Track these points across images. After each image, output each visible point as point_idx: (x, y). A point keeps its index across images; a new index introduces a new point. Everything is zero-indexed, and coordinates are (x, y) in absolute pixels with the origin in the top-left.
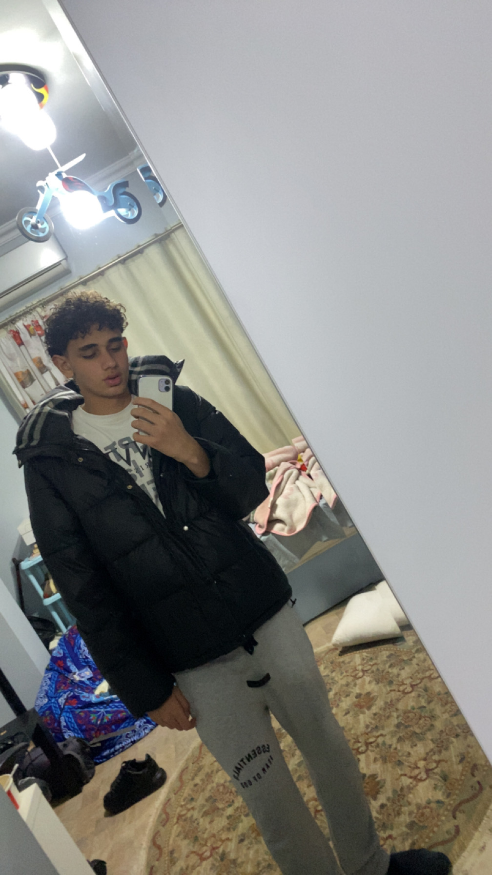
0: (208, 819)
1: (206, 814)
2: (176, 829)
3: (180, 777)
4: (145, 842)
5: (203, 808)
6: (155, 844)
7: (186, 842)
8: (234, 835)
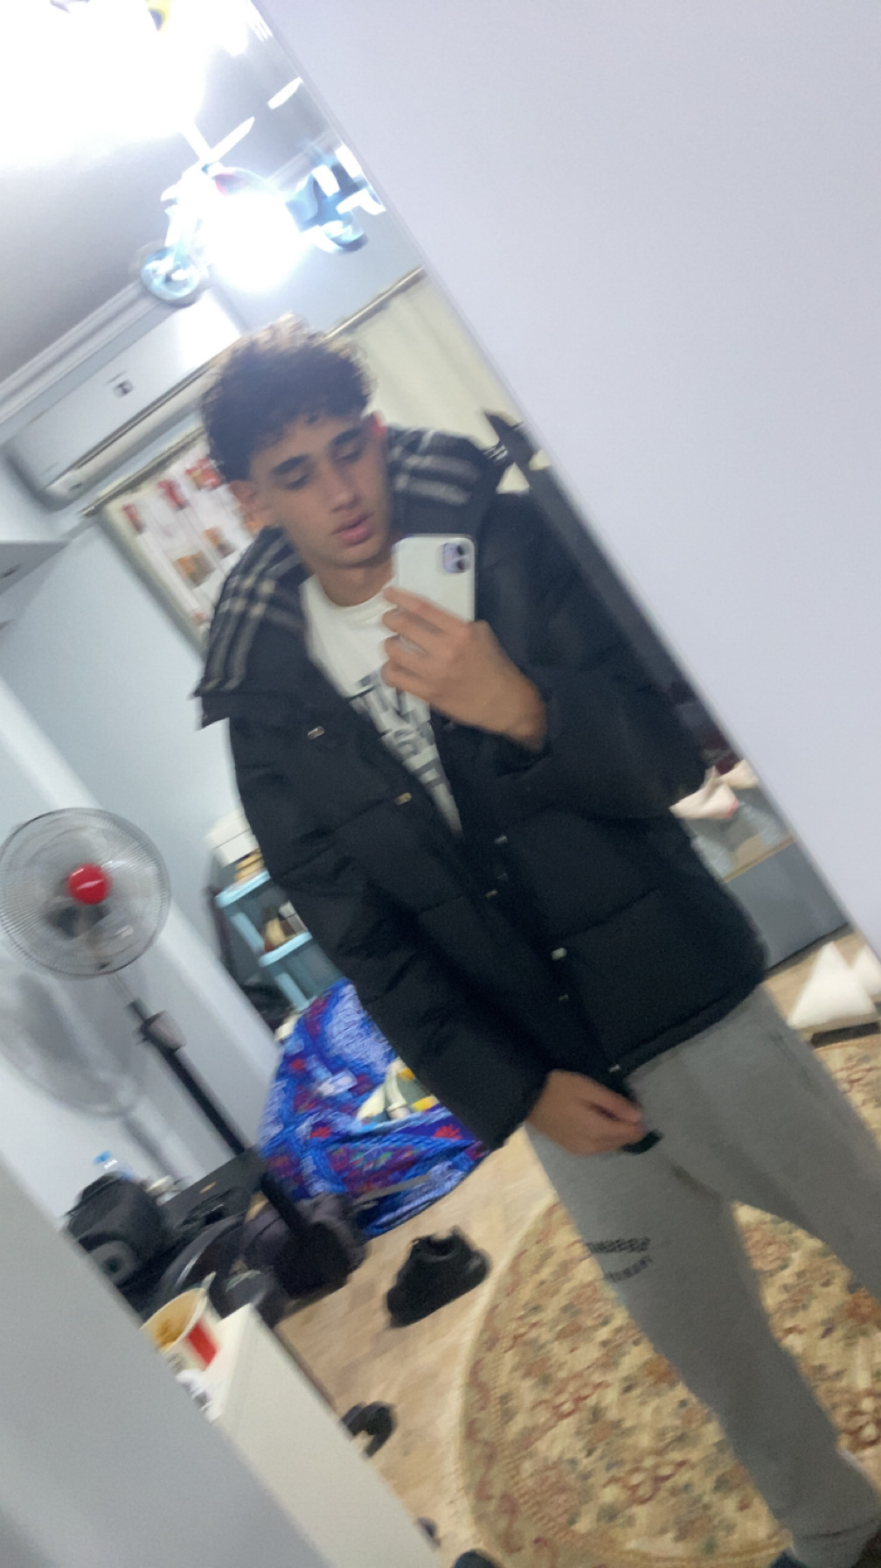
0: (566, 1344)
1: (561, 1335)
2: (510, 1359)
3: (514, 1267)
4: (457, 1375)
5: (556, 1326)
6: (476, 1381)
7: (528, 1383)
8: (615, 1377)
